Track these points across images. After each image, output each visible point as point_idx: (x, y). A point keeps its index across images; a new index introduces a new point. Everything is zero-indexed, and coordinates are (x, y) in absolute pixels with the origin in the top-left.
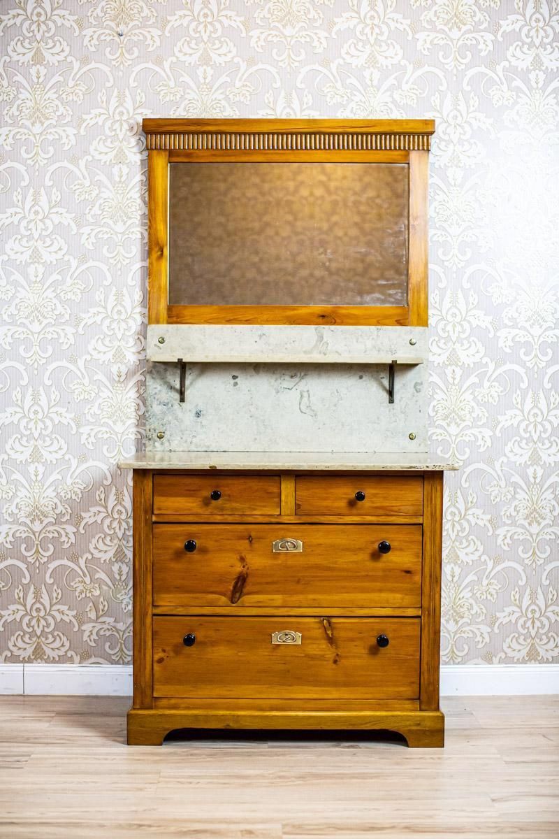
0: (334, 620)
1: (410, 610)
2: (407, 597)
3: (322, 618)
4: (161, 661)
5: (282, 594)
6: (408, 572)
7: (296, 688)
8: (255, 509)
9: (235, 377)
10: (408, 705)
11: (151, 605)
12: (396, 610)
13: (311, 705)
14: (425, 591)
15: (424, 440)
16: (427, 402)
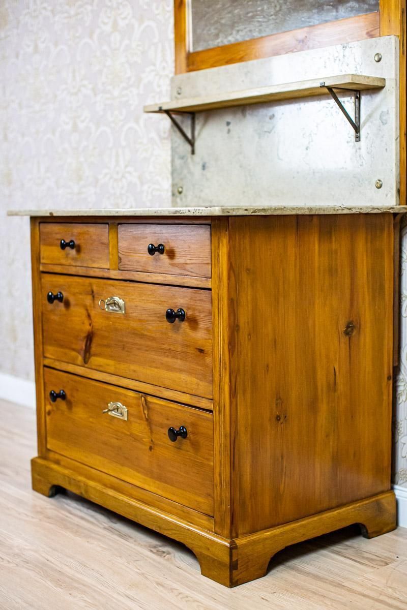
0: (149, 399)
1: (204, 400)
2: (201, 383)
3: (141, 394)
4: (49, 413)
5: (115, 360)
6: (201, 351)
7: (126, 469)
8: (94, 262)
9: (228, 124)
10: (204, 521)
11: (42, 356)
12: (193, 397)
13: (135, 492)
14: (216, 379)
15: (391, 189)
16: (394, 137)
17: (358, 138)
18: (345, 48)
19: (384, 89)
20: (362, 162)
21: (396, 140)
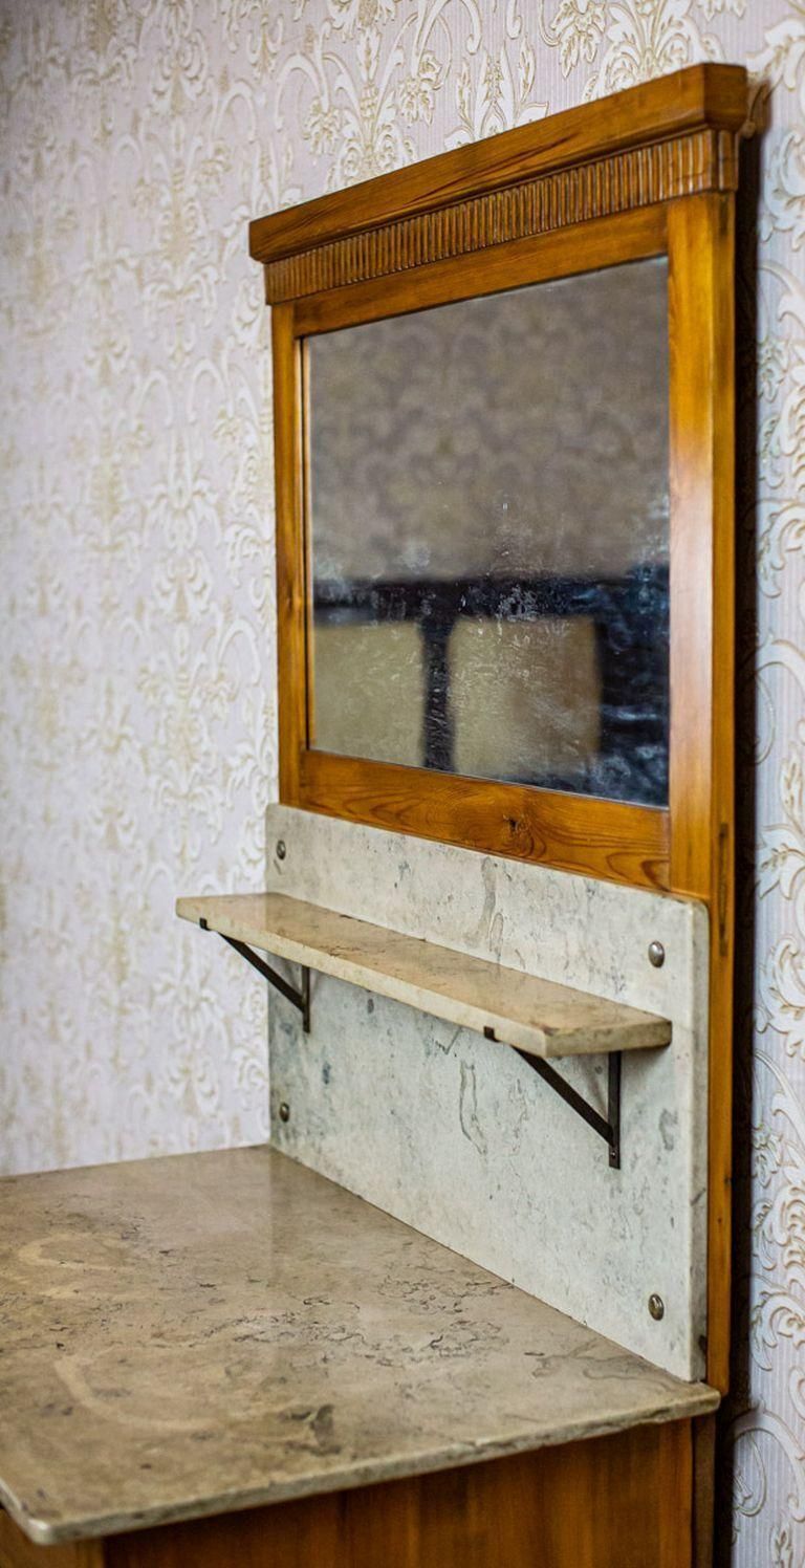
15: (682, 1333)
16: (688, 1193)
17: (615, 1161)
18: (590, 894)
19: (669, 1050)
20: (624, 1230)
21: (694, 1202)
